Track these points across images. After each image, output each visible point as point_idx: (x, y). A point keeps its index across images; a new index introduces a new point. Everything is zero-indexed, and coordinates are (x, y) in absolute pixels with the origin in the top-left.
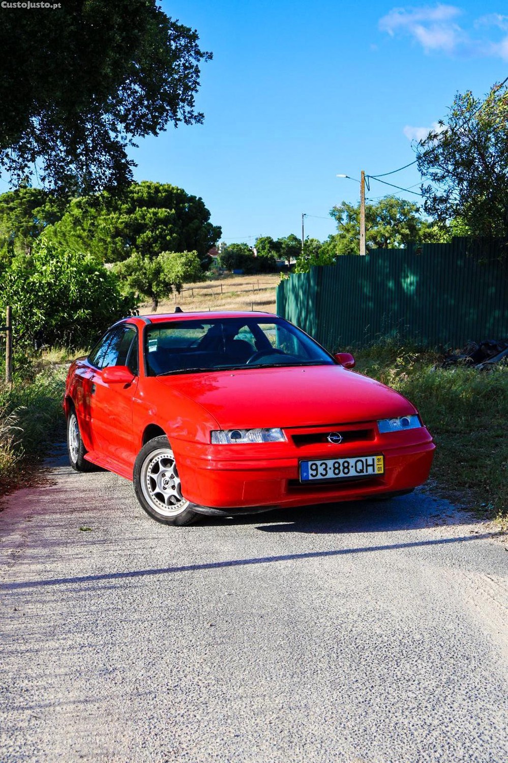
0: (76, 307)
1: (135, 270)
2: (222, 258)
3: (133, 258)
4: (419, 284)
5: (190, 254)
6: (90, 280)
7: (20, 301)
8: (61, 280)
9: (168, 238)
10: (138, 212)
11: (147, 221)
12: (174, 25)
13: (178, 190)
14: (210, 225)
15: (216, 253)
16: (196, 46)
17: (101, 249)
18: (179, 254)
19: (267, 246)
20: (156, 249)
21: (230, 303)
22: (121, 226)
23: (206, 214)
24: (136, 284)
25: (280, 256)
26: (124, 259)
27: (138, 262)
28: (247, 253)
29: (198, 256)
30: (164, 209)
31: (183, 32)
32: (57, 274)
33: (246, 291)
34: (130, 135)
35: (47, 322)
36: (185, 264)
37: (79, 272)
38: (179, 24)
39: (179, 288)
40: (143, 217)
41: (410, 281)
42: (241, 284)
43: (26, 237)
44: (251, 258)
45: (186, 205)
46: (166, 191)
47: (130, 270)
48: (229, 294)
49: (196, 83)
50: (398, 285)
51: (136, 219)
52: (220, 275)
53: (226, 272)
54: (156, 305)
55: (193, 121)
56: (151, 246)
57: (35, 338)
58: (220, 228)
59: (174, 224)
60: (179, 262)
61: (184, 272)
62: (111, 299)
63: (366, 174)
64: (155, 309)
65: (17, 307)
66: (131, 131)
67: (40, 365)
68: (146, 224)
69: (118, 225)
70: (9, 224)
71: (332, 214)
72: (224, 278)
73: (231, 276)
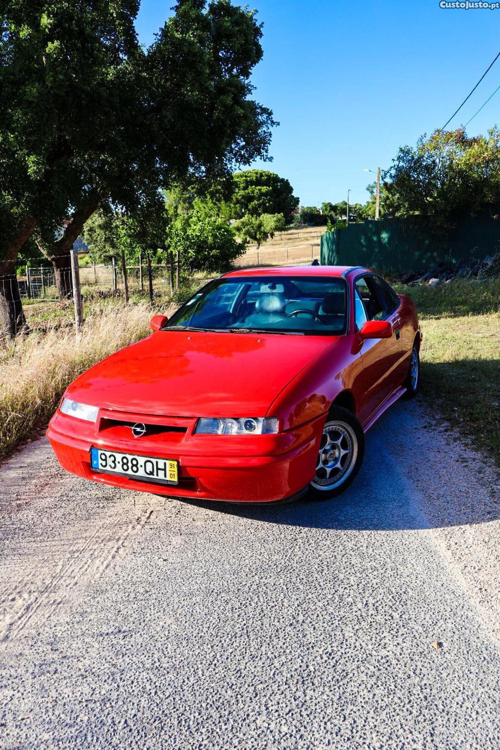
0: (211, 248)
1: (247, 225)
2: (301, 216)
3: (245, 218)
4: (389, 239)
5: (279, 215)
6: (219, 234)
7: (182, 245)
8: (204, 234)
9: (267, 204)
10: (250, 189)
11: (255, 195)
12: (260, 107)
13: (274, 175)
14: (293, 196)
15: (297, 213)
16: (272, 118)
17: (228, 211)
18: (273, 215)
19: (329, 208)
20: (260, 212)
21: (302, 245)
22: (240, 198)
23: (291, 190)
24: (248, 233)
25: (336, 215)
26: (241, 218)
27: (249, 220)
28: (316, 213)
29: (284, 216)
30: (265, 187)
31: (265, 111)
32: (202, 231)
33: (313, 237)
34: (238, 164)
35: (196, 257)
36: (276, 221)
37: (213, 229)
38: (263, 107)
39: (272, 235)
40: (253, 192)
41: (385, 235)
42: (311, 232)
43: (184, 203)
44: (318, 216)
45: (279, 184)
46: (267, 175)
47: (244, 224)
48: (303, 239)
49: (269, 140)
50: (379, 238)
51: (249, 193)
52: (299, 226)
53: (303, 225)
54: (259, 245)
55: (267, 160)
56: (257, 210)
57: (190, 265)
58: (298, 198)
59: (271, 196)
60: (272, 220)
61: (275, 226)
62: (230, 245)
63: (381, 169)
64: (258, 248)
65: (181, 248)
66: (239, 162)
67: (193, 280)
68: (255, 196)
69: (238, 197)
70: (175, 196)
71: (368, 189)
72: (301, 229)
73: (306, 227)
